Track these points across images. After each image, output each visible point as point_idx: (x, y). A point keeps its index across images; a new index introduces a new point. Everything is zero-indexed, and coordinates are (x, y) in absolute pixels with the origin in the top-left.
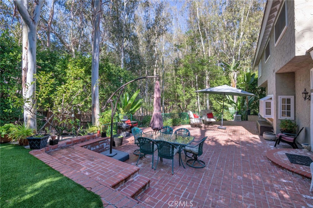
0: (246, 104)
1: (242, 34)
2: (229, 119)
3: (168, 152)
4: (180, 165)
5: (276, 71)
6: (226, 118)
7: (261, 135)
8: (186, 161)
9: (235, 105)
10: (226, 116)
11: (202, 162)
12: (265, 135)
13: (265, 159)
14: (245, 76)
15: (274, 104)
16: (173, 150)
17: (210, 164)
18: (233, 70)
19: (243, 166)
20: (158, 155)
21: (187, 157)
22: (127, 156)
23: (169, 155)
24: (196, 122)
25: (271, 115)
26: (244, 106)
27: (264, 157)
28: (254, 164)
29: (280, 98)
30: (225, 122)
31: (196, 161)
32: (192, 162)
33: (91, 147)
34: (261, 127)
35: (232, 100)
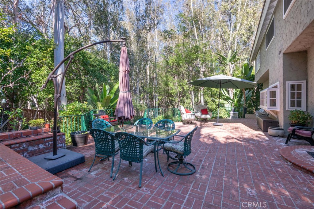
0: (244, 100)
1: (238, 25)
2: (225, 116)
3: (134, 150)
4: (157, 171)
5: (283, 51)
6: (222, 116)
7: (265, 131)
8: (168, 165)
9: (231, 101)
10: (221, 113)
11: (191, 165)
12: (270, 131)
13: (280, 160)
14: (242, 68)
15: (280, 93)
16: (141, 147)
17: (202, 168)
18: (229, 63)
19: (252, 171)
20: (121, 157)
21: (170, 159)
22: (79, 159)
23: (135, 155)
24: (188, 118)
25: (276, 106)
26: (241, 103)
27: (278, 157)
28: (268, 168)
29: (289, 84)
30: (221, 119)
31: (181, 164)
32: (176, 166)
33: (29, 146)
34: (264, 121)
35: (228, 96)
